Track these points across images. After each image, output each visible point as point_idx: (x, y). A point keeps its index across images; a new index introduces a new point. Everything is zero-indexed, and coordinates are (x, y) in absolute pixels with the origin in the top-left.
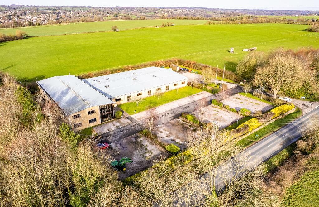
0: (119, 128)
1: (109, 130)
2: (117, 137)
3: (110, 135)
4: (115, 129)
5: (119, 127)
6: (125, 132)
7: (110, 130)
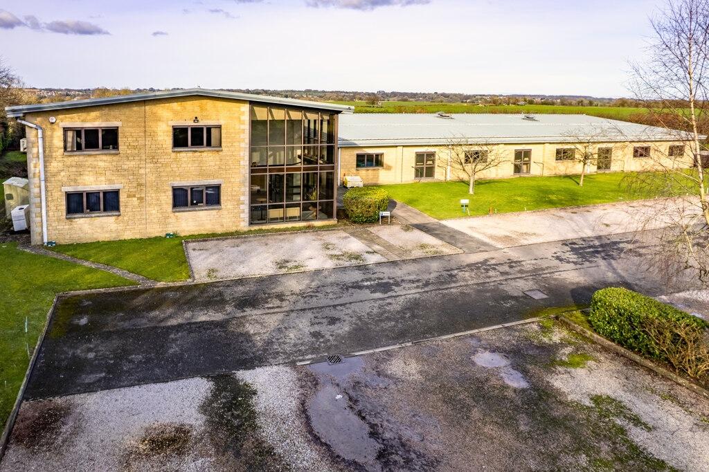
0: (363, 268)
1: (281, 265)
2: (333, 321)
3: (280, 297)
4: (330, 264)
5: (357, 257)
6: (409, 293)
7: (290, 265)
